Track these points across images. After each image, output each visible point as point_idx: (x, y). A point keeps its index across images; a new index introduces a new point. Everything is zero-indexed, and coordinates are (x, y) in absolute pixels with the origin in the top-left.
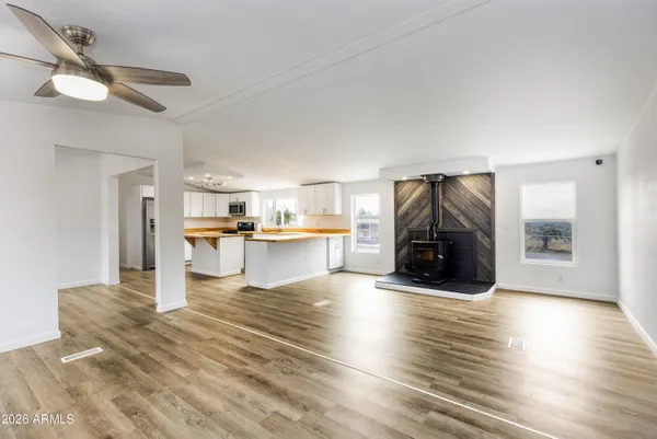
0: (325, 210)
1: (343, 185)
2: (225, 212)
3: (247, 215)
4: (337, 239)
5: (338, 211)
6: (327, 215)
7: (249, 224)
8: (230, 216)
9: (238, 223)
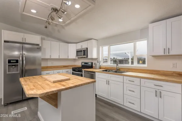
3: (89, 57)
7: (90, 63)
8: (77, 58)
9: (82, 63)
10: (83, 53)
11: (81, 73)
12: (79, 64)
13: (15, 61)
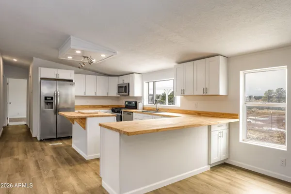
0: (205, 90)
1: (228, 58)
2: (114, 92)
3: (131, 95)
4: (220, 126)
5: (222, 91)
6: (208, 96)
7: (133, 103)
8: (119, 96)
9: (126, 101)
10: (124, 89)
11: (120, 114)
12: (122, 103)
13: (50, 98)
